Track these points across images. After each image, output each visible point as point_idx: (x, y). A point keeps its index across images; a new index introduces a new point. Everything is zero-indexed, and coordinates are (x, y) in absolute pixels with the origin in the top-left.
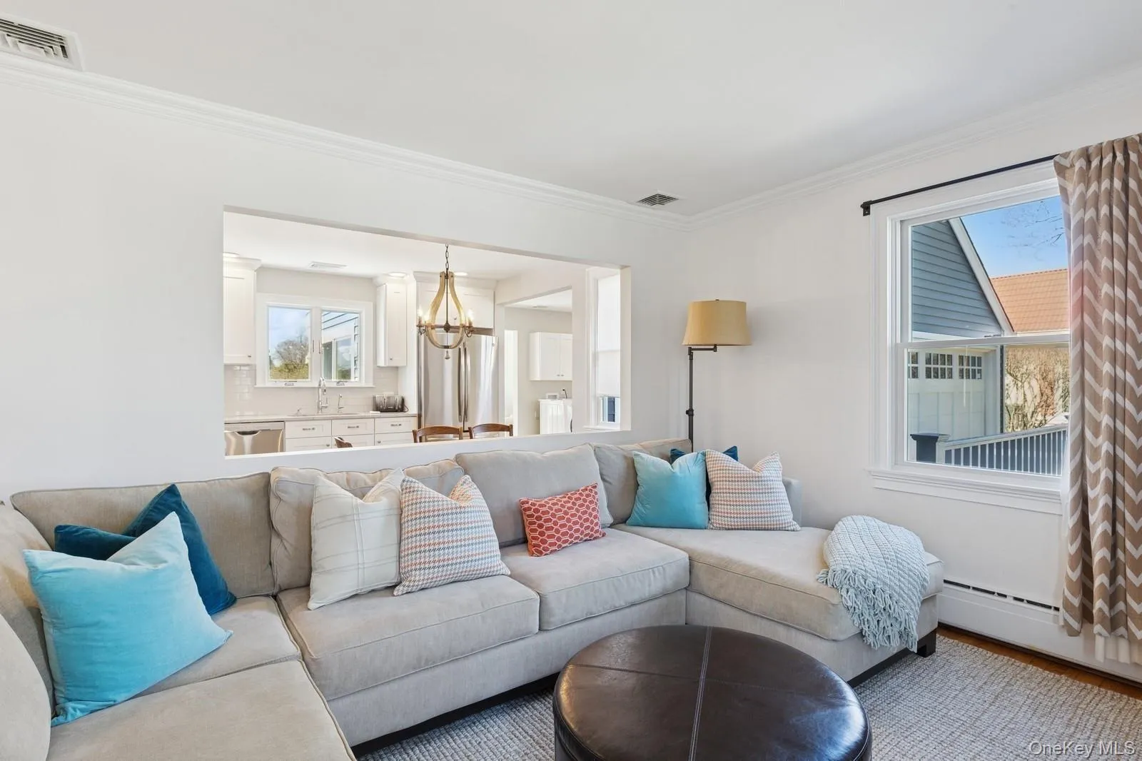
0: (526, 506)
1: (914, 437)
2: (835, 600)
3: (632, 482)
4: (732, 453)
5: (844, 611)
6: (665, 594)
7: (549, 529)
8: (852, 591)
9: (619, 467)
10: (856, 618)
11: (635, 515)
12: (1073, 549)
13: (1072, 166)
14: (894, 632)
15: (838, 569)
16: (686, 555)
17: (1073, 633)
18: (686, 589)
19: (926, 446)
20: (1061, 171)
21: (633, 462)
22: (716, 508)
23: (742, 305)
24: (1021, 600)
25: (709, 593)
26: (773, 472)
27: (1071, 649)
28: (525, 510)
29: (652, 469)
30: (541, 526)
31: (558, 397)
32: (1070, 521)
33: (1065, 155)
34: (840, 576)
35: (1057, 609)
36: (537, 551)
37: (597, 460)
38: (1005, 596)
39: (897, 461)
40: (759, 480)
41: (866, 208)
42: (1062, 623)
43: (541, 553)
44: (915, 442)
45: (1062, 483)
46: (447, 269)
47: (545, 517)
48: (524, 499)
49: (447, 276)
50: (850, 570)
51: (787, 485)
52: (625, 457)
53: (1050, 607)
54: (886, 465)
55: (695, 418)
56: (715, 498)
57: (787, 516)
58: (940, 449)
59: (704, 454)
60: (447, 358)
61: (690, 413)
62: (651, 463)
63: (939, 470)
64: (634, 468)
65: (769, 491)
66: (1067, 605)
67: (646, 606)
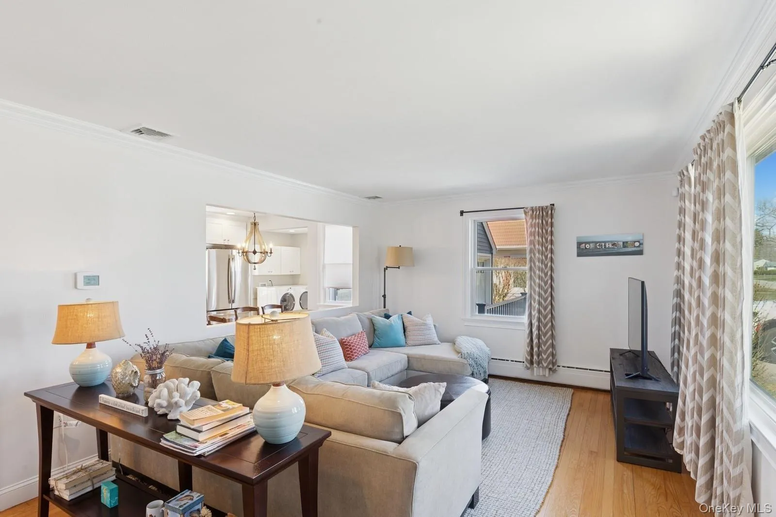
0: (344, 341)
1: (478, 305)
2: (466, 362)
3: (372, 329)
4: (410, 313)
5: (468, 365)
6: (401, 372)
7: (354, 350)
8: (470, 359)
9: (367, 322)
10: (472, 368)
11: (376, 343)
12: (528, 341)
13: (529, 212)
14: (482, 371)
15: (466, 352)
16: (406, 356)
17: (528, 369)
18: (406, 369)
19: (481, 308)
20: (525, 213)
21: (371, 320)
22: (409, 338)
23: (411, 248)
24: (513, 361)
25: (417, 369)
26: (430, 321)
27: (527, 375)
28: (344, 342)
29: (382, 323)
30: (351, 349)
31: (267, 285)
32: (527, 331)
33: (527, 208)
34: (466, 355)
35: (523, 362)
36: (350, 359)
37: (360, 321)
38: (508, 360)
39: (472, 315)
40: (425, 324)
41: (462, 213)
42: (525, 366)
43: (352, 360)
44: (477, 307)
45: (525, 319)
46: (255, 220)
47: (352, 345)
48: (343, 338)
49: (255, 224)
50: (469, 352)
51: (435, 326)
52: (368, 318)
53: (521, 362)
54: (468, 316)
55: (386, 298)
56: (408, 333)
57: (436, 339)
58: (486, 308)
59: (402, 315)
60: (255, 269)
61: (384, 296)
62: (380, 320)
63: (486, 316)
64: (372, 322)
65: (429, 329)
66: (527, 359)
67: (396, 376)
